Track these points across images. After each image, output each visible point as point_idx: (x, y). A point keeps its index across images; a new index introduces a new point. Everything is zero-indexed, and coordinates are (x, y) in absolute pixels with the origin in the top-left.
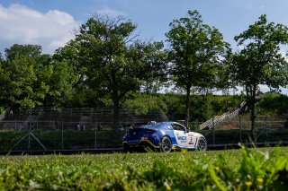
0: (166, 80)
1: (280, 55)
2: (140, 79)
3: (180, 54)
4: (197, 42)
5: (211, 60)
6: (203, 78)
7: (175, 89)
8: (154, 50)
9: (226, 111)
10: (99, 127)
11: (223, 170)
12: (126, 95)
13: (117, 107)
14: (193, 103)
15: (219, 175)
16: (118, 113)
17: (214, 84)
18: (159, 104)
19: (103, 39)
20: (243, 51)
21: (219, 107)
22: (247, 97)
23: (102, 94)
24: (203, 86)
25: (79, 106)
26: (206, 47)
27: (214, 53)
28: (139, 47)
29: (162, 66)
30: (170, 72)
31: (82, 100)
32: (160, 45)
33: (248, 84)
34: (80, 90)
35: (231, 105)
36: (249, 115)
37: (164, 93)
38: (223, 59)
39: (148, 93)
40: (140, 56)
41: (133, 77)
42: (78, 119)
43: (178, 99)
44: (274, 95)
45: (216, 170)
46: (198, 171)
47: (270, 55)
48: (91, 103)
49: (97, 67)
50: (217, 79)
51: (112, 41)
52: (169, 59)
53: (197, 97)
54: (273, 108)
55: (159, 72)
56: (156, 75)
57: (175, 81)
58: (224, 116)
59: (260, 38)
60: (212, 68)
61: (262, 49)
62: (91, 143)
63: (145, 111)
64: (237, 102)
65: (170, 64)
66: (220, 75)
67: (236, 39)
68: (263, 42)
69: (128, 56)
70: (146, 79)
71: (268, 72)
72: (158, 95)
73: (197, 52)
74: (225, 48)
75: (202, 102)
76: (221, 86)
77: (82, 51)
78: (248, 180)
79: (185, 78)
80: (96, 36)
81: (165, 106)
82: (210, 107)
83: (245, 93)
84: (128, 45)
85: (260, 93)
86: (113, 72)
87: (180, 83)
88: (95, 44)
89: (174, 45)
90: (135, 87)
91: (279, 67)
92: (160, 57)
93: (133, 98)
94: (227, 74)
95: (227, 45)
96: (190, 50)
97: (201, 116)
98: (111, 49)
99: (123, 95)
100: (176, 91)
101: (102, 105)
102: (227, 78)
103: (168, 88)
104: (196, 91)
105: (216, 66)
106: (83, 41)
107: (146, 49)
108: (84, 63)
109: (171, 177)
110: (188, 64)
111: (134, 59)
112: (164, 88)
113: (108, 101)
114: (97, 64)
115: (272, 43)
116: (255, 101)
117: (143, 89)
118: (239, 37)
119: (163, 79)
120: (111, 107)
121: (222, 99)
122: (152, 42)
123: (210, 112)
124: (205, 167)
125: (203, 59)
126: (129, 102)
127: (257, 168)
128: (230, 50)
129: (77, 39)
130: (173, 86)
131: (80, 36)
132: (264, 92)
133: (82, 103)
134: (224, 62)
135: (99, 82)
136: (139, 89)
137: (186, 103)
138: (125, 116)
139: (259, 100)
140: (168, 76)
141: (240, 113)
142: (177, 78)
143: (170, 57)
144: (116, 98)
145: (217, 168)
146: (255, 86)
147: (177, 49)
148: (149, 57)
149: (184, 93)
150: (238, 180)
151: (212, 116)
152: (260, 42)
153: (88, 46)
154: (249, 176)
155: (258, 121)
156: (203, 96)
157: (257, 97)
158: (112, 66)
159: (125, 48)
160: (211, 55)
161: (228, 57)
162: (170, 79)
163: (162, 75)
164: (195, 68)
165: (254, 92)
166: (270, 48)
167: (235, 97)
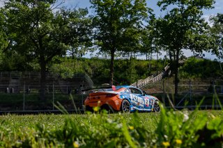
0: (91, 45)
1: (203, 20)
2: (66, 44)
3: (104, 19)
4: (121, 8)
5: (135, 25)
6: (127, 43)
7: (99, 53)
8: (78, 16)
9: (149, 75)
10: (27, 90)
11: (138, 129)
12: (53, 60)
13: (44, 71)
14: (117, 68)
15: (133, 135)
16: (45, 77)
17: (137, 48)
18: (84, 68)
19: (30, 6)
20: (167, 17)
21: (142, 72)
22: (170, 61)
23: (30, 58)
24: (127, 51)
25: (9, 70)
26: (130, 12)
27: (137, 19)
28: (64, 14)
29: (87, 32)
30: (95, 37)
31: (11, 65)
32: (85, 12)
33: (171, 49)
34: (9, 55)
35: (155, 69)
36: (172, 79)
37: (90, 58)
38: (147, 24)
39: (73, 57)
40: (66, 22)
41: (59, 42)
42: (7, 82)
43: (102, 64)
44: (198, 60)
45: (129, 130)
46: (111, 131)
47: (193, 20)
48: (20, 67)
49: (25, 33)
50: (141, 44)
51: (39, 8)
52: (94, 25)
53: (121, 61)
54: (196, 72)
55: (84, 37)
56: (81, 41)
57: (99, 45)
58: (147, 81)
59: (183, 3)
60: (135, 33)
61: (185, 14)
62: (19, 105)
63: (71, 75)
64: (160, 66)
65: (94, 29)
66: (144, 39)
67: (159, 4)
68: (186, 7)
69: (54, 22)
70: (72, 44)
71: (191, 37)
72: (84, 60)
73: (121, 18)
74: (149, 14)
75: (126, 66)
76: (145, 50)
77: (10, 18)
78: (165, 140)
79: (110, 44)
80: (24, 4)
81: (90, 70)
82: (134, 71)
83: (168, 57)
84: (54, 11)
85: (183, 57)
86: (40, 37)
87: (104, 48)
88: (23, 11)
89: (98, 11)
90: (61, 52)
91: (202, 31)
92: (85, 23)
93: (59, 62)
94: (151, 39)
95: (150, 11)
96: (114, 15)
97: (125, 80)
98: (38, 15)
99: (50, 59)
100: (100, 56)
101: (30, 69)
102: (151, 43)
103: (93, 53)
104: (119, 56)
105: (140, 32)
106: (12, 8)
107: (71, 16)
108: (12, 30)
109: (83, 136)
110: (112, 29)
111: (60, 25)
112: (89, 53)
113: (36, 65)
114: (25, 30)
115: (195, 8)
116: (179, 65)
117: (68, 53)
118: (162, 3)
119: (88, 44)
120: (38, 71)
121: (145, 64)
122: (77, 9)
123: (133, 77)
124: (118, 126)
125: (127, 25)
126: (55, 66)
127: (174, 128)
128: (153, 15)
129: (6, 7)
130: (98, 51)
131: (9, 3)
132: (187, 57)
133: (11, 67)
134: (147, 27)
135: (27, 48)
136: (65, 54)
137: (111, 67)
138: (51, 80)
139: (182, 64)
140: (93, 41)
141: (163, 77)
142: (101, 43)
143: (95, 23)
144: (43, 62)
145: (131, 128)
146: (178, 51)
147: (102, 15)
148: (74, 23)
149: (109, 57)
150: (154, 141)
151: (136, 80)
152: (183, 7)
153: (16, 13)
154: (166, 136)
155: (181, 85)
156: (127, 60)
157: (180, 62)
158: (39, 32)
159: (52, 15)
160: (134, 21)
161: (151, 22)
162: (95, 44)
163: (88, 40)
164: (119, 33)
165: (177, 56)
166: (194, 13)
167: (158, 61)
